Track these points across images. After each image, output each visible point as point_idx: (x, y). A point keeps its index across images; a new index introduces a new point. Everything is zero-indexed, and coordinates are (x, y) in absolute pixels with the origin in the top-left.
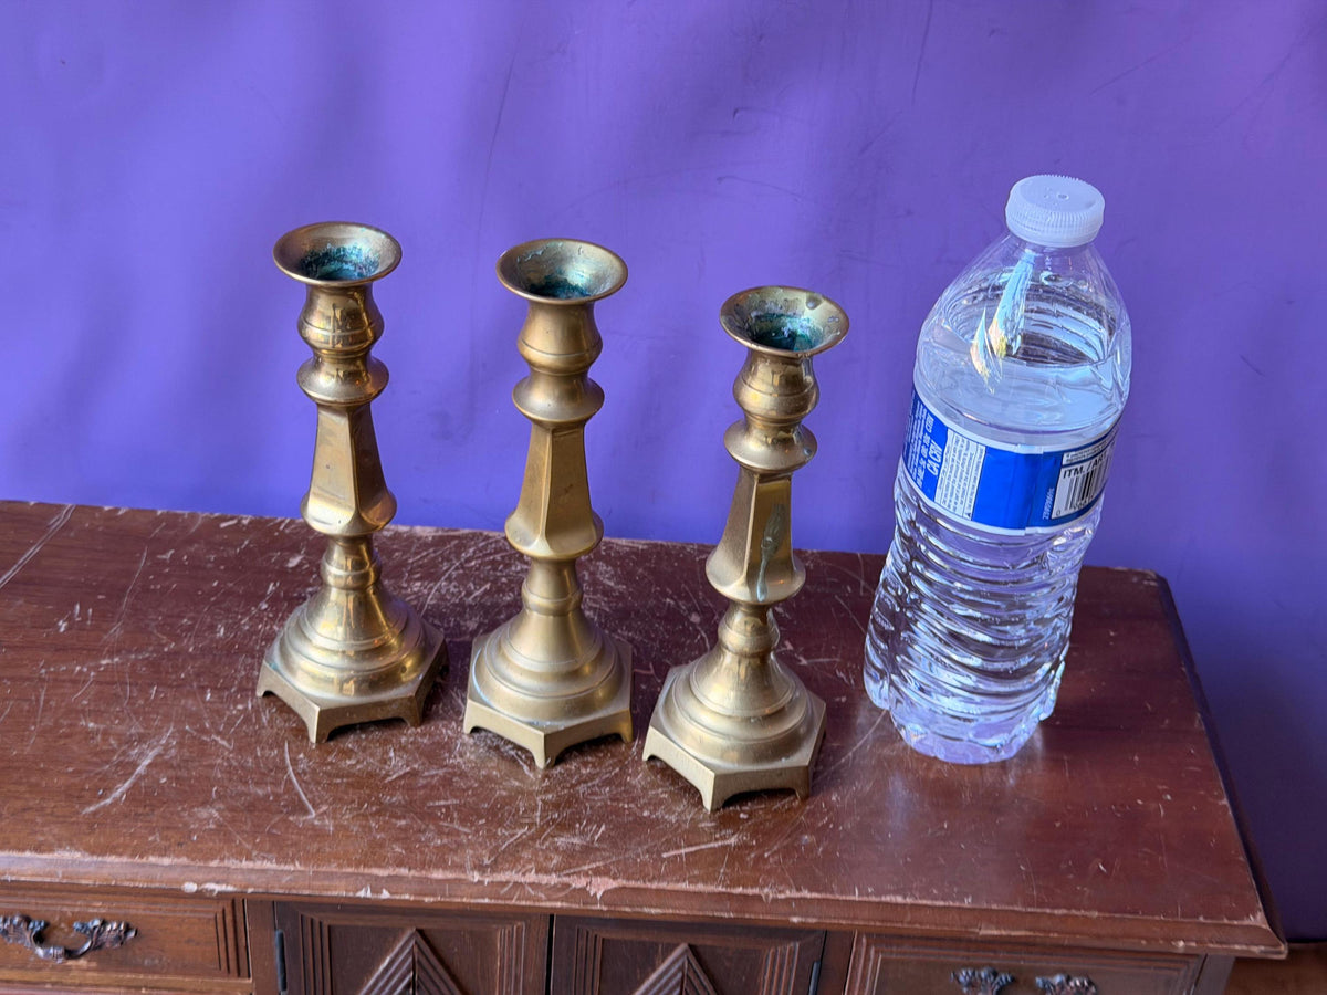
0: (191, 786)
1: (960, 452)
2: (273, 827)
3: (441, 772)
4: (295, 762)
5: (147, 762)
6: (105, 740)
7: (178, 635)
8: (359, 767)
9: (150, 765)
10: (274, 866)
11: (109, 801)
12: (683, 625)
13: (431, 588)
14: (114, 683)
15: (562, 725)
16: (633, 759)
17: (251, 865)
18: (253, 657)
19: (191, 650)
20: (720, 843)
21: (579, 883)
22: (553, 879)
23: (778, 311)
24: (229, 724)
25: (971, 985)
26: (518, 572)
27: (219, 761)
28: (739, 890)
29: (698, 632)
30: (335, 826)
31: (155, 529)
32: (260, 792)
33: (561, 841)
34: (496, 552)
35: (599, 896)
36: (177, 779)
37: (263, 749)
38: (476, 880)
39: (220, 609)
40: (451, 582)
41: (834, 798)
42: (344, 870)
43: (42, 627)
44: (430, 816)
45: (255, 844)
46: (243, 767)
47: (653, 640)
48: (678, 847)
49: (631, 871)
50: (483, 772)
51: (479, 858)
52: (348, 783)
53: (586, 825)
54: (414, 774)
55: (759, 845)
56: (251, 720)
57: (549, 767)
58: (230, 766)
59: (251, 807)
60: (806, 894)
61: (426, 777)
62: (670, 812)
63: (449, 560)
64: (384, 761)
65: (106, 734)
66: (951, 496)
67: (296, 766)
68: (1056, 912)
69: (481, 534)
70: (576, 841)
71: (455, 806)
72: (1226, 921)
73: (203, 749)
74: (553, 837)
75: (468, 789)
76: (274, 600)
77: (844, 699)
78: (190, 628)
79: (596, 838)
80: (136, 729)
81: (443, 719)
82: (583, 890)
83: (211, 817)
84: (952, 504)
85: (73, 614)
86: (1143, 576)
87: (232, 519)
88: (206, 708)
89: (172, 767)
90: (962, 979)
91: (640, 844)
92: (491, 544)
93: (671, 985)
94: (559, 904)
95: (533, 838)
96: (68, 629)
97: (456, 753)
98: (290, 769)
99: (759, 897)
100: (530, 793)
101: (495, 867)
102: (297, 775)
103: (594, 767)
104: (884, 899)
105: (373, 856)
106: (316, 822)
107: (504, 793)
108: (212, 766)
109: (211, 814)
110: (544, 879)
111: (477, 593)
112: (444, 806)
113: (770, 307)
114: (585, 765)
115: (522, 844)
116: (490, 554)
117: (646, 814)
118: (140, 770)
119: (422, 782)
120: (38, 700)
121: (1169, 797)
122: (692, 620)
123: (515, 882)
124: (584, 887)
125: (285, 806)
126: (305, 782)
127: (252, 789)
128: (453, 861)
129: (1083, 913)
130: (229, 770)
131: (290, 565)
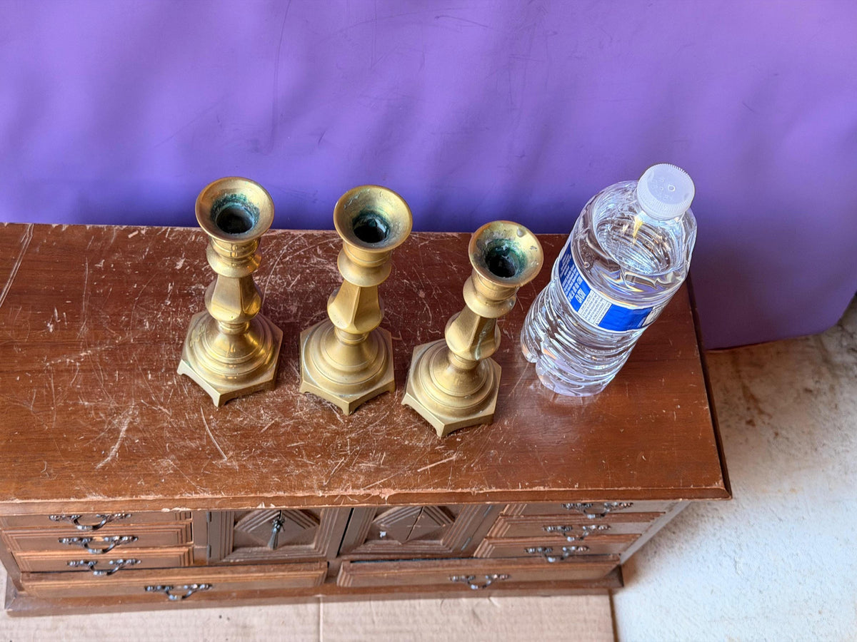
0: (153, 444)
2: (205, 469)
3: (291, 422)
4: (209, 421)
5: (124, 428)
6: (97, 414)
7: (121, 330)
8: (246, 422)
9: (127, 431)
10: (211, 496)
11: (109, 458)
12: (415, 300)
13: (266, 281)
14: (91, 371)
16: (396, 405)
17: (197, 496)
18: (170, 344)
19: (132, 340)
20: (447, 460)
21: (376, 492)
22: (362, 492)
23: (501, 237)
24: (166, 397)
26: (315, 264)
27: (166, 424)
28: (459, 490)
29: (424, 304)
30: (240, 466)
31: (88, 242)
32: (193, 445)
33: (363, 466)
34: (300, 249)
36: (145, 439)
37: (189, 413)
38: (320, 495)
39: (142, 306)
40: (276, 275)
41: (506, 423)
42: (249, 495)
43: (39, 330)
44: (289, 454)
45: (197, 482)
46: (181, 428)
47: (399, 313)
48: (426, 465)
49: (402, 483)
50: (315, 420)
51: (321, 481)
52: (241, 434)
53: (375, 454)
54: (276, 425)
55: (469, 459)
56: (178, 393)
57: (350, 414)
58: (173, 427)
59: (190, 456)
60: (494, 490)
61: (283, 427)
62: (419, 440)
63: (273, 257)
64: (259, 417)
65: (96, 409)
67: (210, 425)
68: (620, 489)
69: (289, 234)
70: (371, 465)
71: (303, 446)
72: (704, 487)
73: (154, 417)
74: (359, 463)
75: (306, 435)
76: (174, 297)
77: (508, 350)
78: (128, 324)
79: (382, 462)
80: (113, 405)
81: (287, 383)
83: (170, 465)
85: (54, 317)
87: (134, 231)
88: (150, 385)
89: (140, 431)
91: (405, 464)
92: (296, 241)
94: (365, 505)
95: (347, 465)
96: (55, 329)
97: (298, 407)
98: (207, 427)
99: (470, 493)
100: (342, 433)
101: (329, 487)
102: (212, 431)
103: (375, 412)
105: (263, 484)
106: (228, 464)
107: (329, 435)
108: (162, 428)
109: (168, 463)
110: (357, 492)
111: (293, 283)
112: (297, 447)
113: (496, 235)
114: (370, 410)
115: (343, 469)
116: (296, 251)
117: (407, 443)
118: (122, 434)
119: (283, 430)
120: (50, 387)
121: (679, 407)
122: (420, 295)
123: (342, 495)
124: (378, 496)
125: (209, 454)
126: (217, 435)
127: (188, 443)
128: (307, 485)
129: (633, 488)
130: (173, 431)
131: (178, 267)
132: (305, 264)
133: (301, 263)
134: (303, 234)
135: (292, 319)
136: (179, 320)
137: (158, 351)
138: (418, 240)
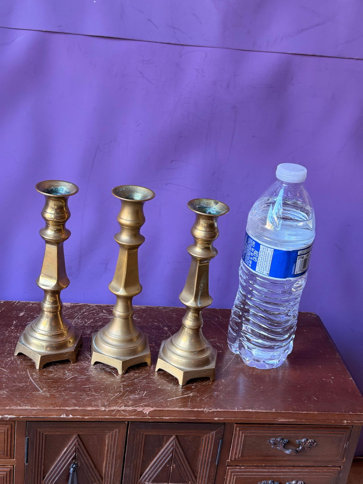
1: (265, 252)
2: (27, 396)
3: (85, 377)
4: (32, 375)
8: (55, 376)
10: (30, 408)
12: (162, 331)
13: (72, 321)
15: (128, 358)
16: (152, 371)
17: (21, 408)
20: (187, 395)
21: (139, 409)
22: (131, 408)
23: (205, 206)
24: (6, 364)
25: (275, 444)
26: (102, 316)
27: (4, 376)
28: (196, 409)
29: (168, 333)
30: (50, 395)
32: (21, 385)
33: (132, 397)
35: (147, 413)
37: (20, 372)
38: (103, 410)
40: (79, 319)
41: (223, 381)
42: (55, 408)
44: (84, 390)
45: (21, 401)
46: (13, 378)
47: (153, 335)
48: (173, 397)
49: (157, 405)
50: (100, 377)
51: (104, 403)
52: (52, 381)
53: (139, 392)
54: (75, 378)
55: (200, 396)
56: (14, 363)
57: (123, 374)
58: (9, 377)
59: (18, 390)
60: (219, 410)
61: (80, 379)
62: (167, 386)
63: (77, 313)
64: (64, 374)
66: (262, 268)
67: (33, 377)
68: (303, 412)
69: (87, 305)
70: (136, 396)
71: (92, 387)
72: (359, 413)
74: (129, 395)
75: (95, 382)
76: (16, 326)
77: (221, 351)
79: (144, 395)
81: (83, 360)
82: (141, 411)
83: (4, 393)
84: (262, 271)
86: (311, 314)
90: (271, 442)
91: (159, 396)
92: (91, 307)
93: (169, 453)
94: (133, 417)
95: (121, 396)
97: (89, 371)
98: (31, 378)
99: (203, 411)
100: (118, 382)
101: (109, 405)
102: (33, 379)
103: (139, 374)
104: (246, 410)
105: (65, 403)
106: (43, 394)
107: (109, 383)
110: (128, 408)
111: (89, 322)
112: (88, 387)
113: (202, 204)
114: (136, 373)
115: (118, 398)
116: (91, 311)
117: (159, 387)
121: (333, 378)
122: (165, 329)
123: (117, 410)
124: (142, 411)
125: (30, 389)
126: (37, 381)
127: (18, 384)
128: (94, 404)
129: (312, 412)
130: (8, 379)
131: (20, 315)
132: (96, 316)
133: (94, 315)
134: (96, 305)
135: (87, 336)
136: (18, 334)
137: (4, 346)
138: (163, 309)
